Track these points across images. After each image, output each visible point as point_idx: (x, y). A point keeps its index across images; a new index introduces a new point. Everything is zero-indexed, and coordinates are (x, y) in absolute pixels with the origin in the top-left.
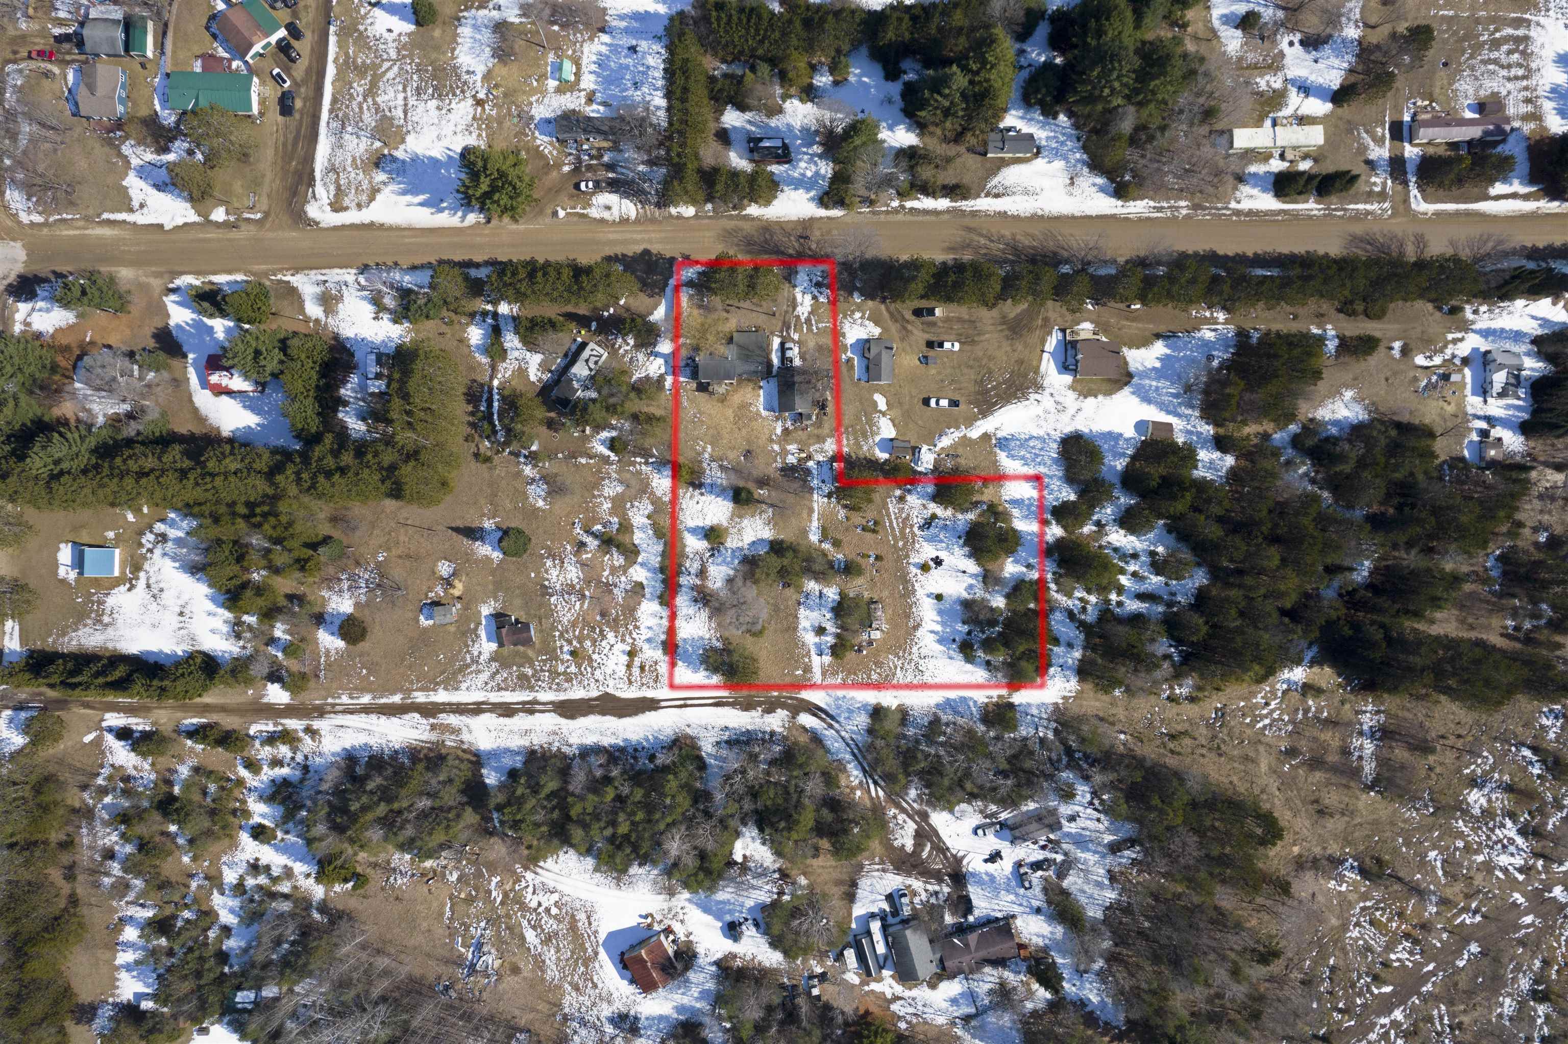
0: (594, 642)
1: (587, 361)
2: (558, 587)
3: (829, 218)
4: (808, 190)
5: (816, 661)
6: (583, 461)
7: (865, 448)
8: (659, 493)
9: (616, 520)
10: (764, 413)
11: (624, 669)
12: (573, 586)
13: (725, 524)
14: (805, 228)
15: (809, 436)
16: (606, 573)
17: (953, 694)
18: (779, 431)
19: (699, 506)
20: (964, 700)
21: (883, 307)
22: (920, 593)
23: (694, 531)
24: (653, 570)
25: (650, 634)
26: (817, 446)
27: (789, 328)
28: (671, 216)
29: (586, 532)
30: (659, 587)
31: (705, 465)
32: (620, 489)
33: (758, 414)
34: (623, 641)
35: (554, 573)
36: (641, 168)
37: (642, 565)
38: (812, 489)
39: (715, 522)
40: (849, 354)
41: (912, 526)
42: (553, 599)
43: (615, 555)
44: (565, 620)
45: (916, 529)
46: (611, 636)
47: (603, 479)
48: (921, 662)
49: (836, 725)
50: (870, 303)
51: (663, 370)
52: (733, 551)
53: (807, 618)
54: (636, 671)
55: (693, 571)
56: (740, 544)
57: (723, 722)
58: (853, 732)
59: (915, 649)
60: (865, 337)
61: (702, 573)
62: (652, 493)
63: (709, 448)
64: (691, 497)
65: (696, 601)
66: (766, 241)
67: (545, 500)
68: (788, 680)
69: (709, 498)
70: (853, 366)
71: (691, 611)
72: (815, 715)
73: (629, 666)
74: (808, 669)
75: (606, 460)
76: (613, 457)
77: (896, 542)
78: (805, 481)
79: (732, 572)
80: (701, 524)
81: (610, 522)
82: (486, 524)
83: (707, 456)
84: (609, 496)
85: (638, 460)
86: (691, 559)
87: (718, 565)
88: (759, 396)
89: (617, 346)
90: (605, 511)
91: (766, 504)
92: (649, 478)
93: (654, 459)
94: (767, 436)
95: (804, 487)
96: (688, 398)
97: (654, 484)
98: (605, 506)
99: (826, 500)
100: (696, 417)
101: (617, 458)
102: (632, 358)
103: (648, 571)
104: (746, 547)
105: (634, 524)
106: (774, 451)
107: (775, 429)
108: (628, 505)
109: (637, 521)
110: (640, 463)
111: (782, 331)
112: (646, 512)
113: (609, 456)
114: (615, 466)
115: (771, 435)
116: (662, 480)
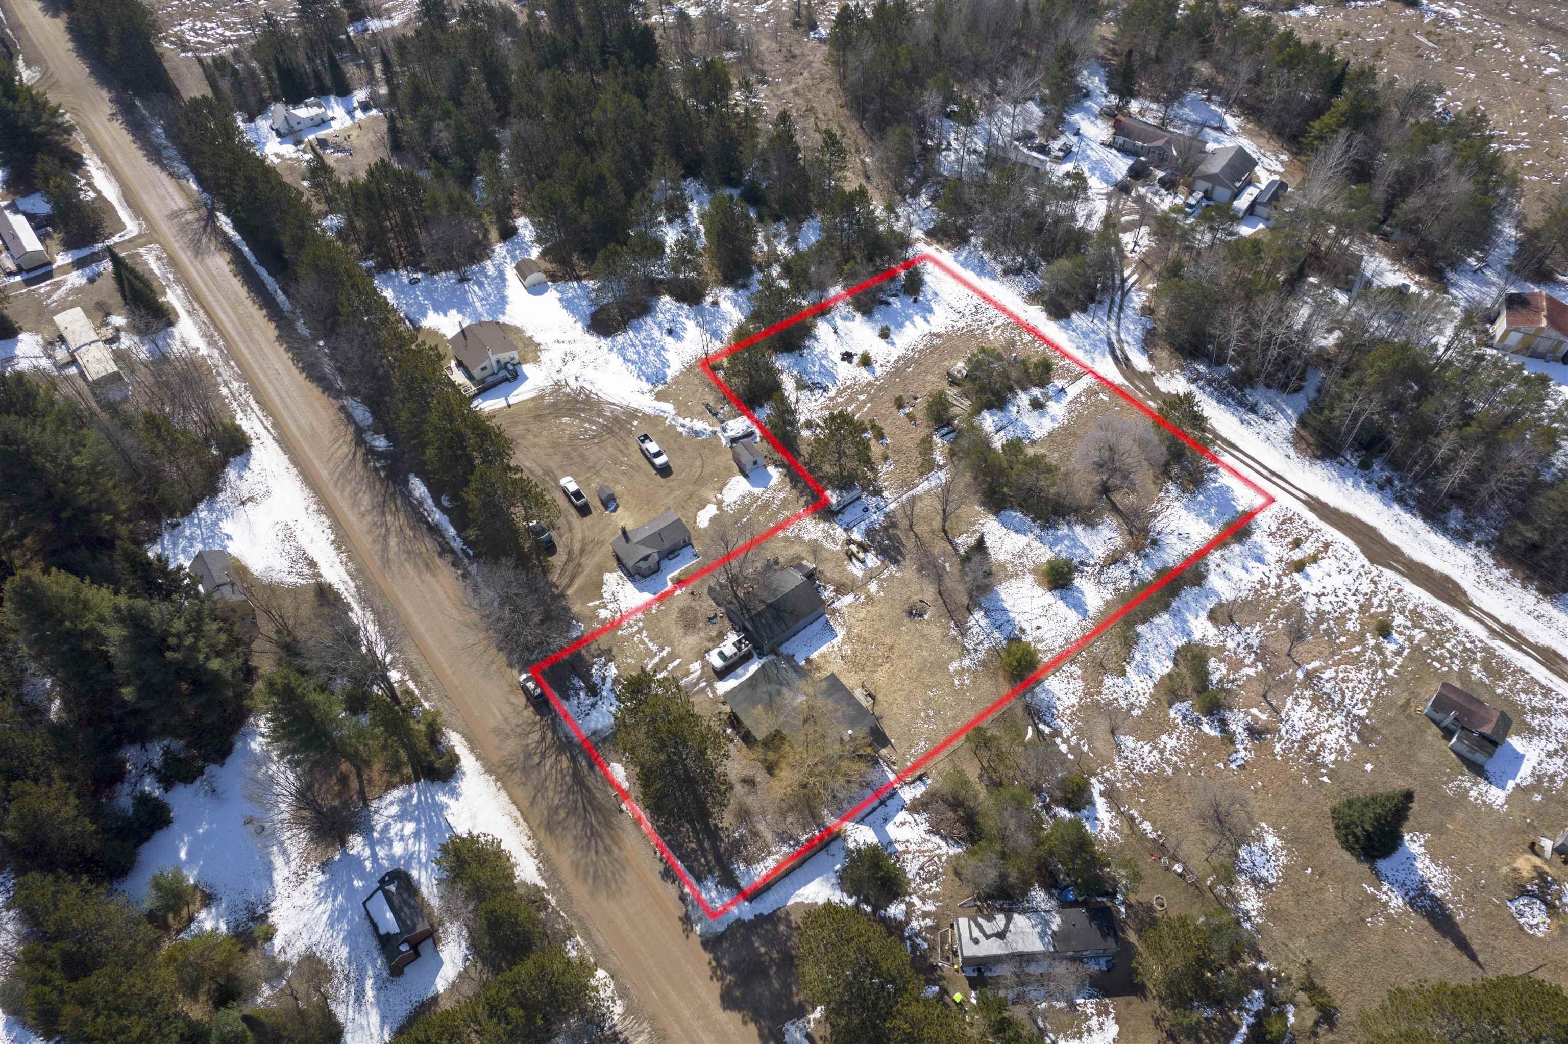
0: (1342, 620)
1: (1001, 935)
2: (1339, 719)
3: (472, 749)
4: (440, 808)
5: (1073, 391)
6: (1147, 826)
7: (782, 495)
8: (1079, 684)
9: (1172, 713)
10: (841, 633)
11: (1323, 563)
12: (1315, 700)
13: (1029, 578)
14: (511, 769)
15: (822, 561)
16: (1251, 672)
17: (970, 276)
18: (849, 599)
19: (1041, 622)
20: (964, 265)
21: (570, 592)
22: (895, 353)
23: (1079, 606)
24: (1176, 614)
25: (1251, 564)
26: (828, 545)
27: (691, 685)
28: (629, 1010)
29: (1232, 742)
30: (1189, 594)
31: (981, 655)
32: (1129, 742)
33: (848, 638)
34: (1296, 588)
35: (1331, 739)
37: (1188, 635)
38: (887, 516)
39: (1039, 591)
40: (669, 588)
41: (831, 399)
42: (1363, 713)
43: (1215, 678)
44: (1363, 675)
45: (832, 393)
46: (1311, 605)
47: (1140, 776)
48: (967, 313)
49: (1114, 338)
50: (575, 610)
51: (903, 816)
52: (1052, 545)
53: (1039, 425)
54: (1308, 548)
55: (1126, 571)
56: (1036, 544)
57: (1243, 429)
58: (1102, 322)
59: (961, 324)
60: (629, 586)
61: (1114, 559)
62: (1087, 693)
63: (954, 666)
64: (1041, 641)
65: (1154, 543)
66: (573, 811)
67: (1260, 838)
68: (1123, 402)
69: (1021, 620)
70: (684, 573)
71: (1172, 539)
72: (1127, 359)
73: (1314, 559)
74: (1090, 392)
75: (1110, 794)
76: (1097, 788)
77: (864, 403)
78: (886, 529)
79: (1078, 529)
80: (1060, 603)
81: (1184, 718)
82: (1397, 901)
83: (967, 662)
84: (1155, 748)
85: (1064, 748)
86: (1114, 583)
87: (1087, 550)
88: (823, 656)
89: (929, 922)
90: (1178, 739)
91: (956, 550)
92: (1073, 713)
93: (1041, 726)
94: (869, 608)
95: (894, 525)
96: (910, 747)
97: (1074, 700)
98: (1172, 743)
99: (886, 494)
100: (928, 716)
101: (1093, 780)
102: (926, 880)
103: (1186, 621)
104: (1031, 536)
105: (1151, 685)
106: (881, 587)
107: (850, 606)
108: (1136, 712)
109: (1143, 685)
110: (1066, 741)
111: (703, 690)
112: (1120, 681)
113: (1102, 794)
114: (1107, 774)
115: (863, 604)
116: (1057, 693)
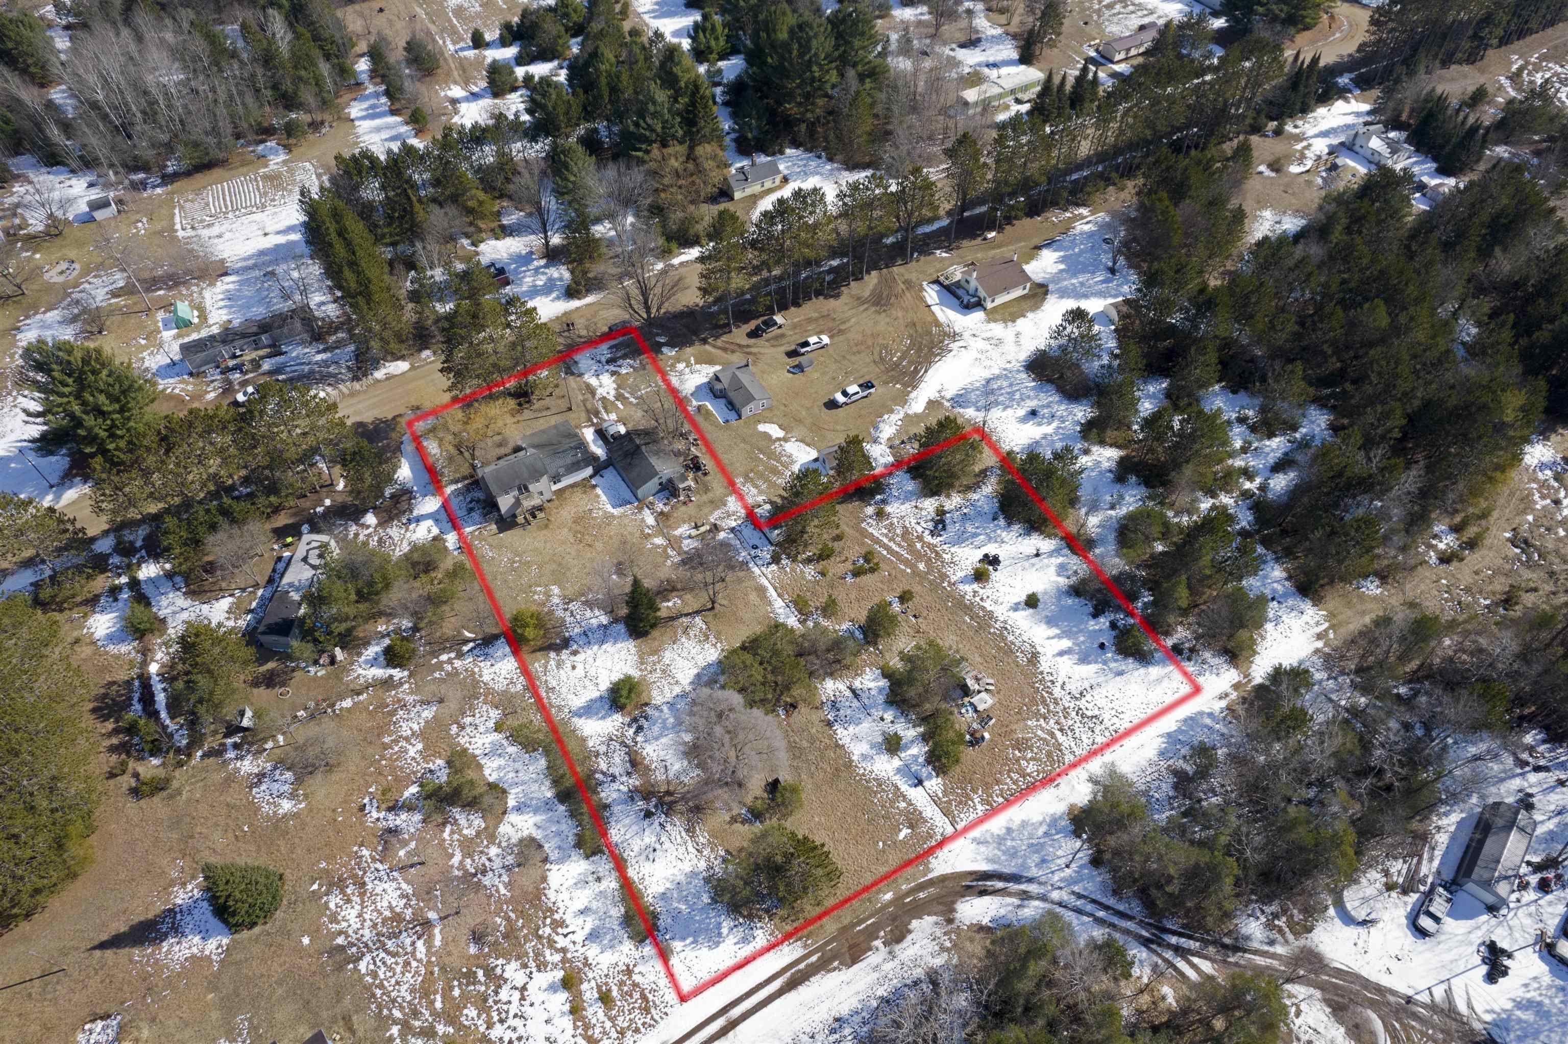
0: (482, 1004)
1: (305, 560)
2: (367, 934)
3: (587, 305)
4: (549, 294)
5: (918, 796)
6: (347, 703)
8: (500, 686)
9: (440, 762)
10: (616, 512)
11: (567, 1023)
12: (397, 917)
13: (635, 673)
15: (699, 507)
16: (456, 861)
17: (1169, 723)
18: (650, 520)
19: (580, 671)
20: (1191, 721)
21: (707, 347)
22: (1001, 612)
23: (588, 710)
24: (547, 806)
25: (590, 923)
26: (717, 514)
27: (597, 413)
28: (378, 381)
29: (390, 809)
30: (569, 829)
31: (560, 613)
32: (428, 713)
33: (609, 517)
34: (542, 966)
35: (351, 913)
36: (319, 357)
37: (518, 809)
39: (617, 678)
40: (695, 403)
41: (920, 538)
42: (362, 966)
43: (462, 820)
44: (404, 992)
45: (928, 538)
46: (513, 972)
47: (393, 713)
48: (1082, 703)
49: (1033, 888)
50: (689, 350)
51: (435, 532)
52: (671, 705)
53: (856, 738)
54: (595, 1012)
55: (616, 771)
56: (677, 690)
57: (823, 1014)
58: (1071, 882)
59: (1057, 692)
60: (705, 380)
61: (635, 763)
62: (489, 691)
63: (555, 590)
64: (559, 665)
65: (648, 815)
67: (293, 796)
68: (894, 860)
69: (586, 654)
70: (708, 413)
71: (649, 838)
72: (983, 893)
73: (576, 1010)
74: (914, 819)
75: (387, 683)
76: (398, 674)
77: (913, 567)
78: (727, 560)
79: (687, 738)
80: (597, 694)
81: (431, 771)
82: (180, 897)
83: (556, 600)
84: (413, 734)
85: (444, 657)
86: (606, 754)
87: (657, 739)
88: (598, 496)
89: (351, 536)
90: (413, 759)
91: (686, 615)
92: (474, 673)
93: (471, 645)
94: (637, 535)
95: (732, 568)
96: (492, 546)
97: (486, 678)
98: (412, 752)
99: (774, 567)
100: (514, 562)
101: (406, 673)
102: (380, 539)
103: (536, 811)
104: (688, 688)
105: (477, 752)
106: (658, 547)
107: (643, 520)
108: (454, 729)
109: (479, 745)
110: (450, 661)
111: (590, 420)
112: (491, 724)
113: (391, 677)
114: (406, 686)
115: (642, 531)
116: (497, 667)
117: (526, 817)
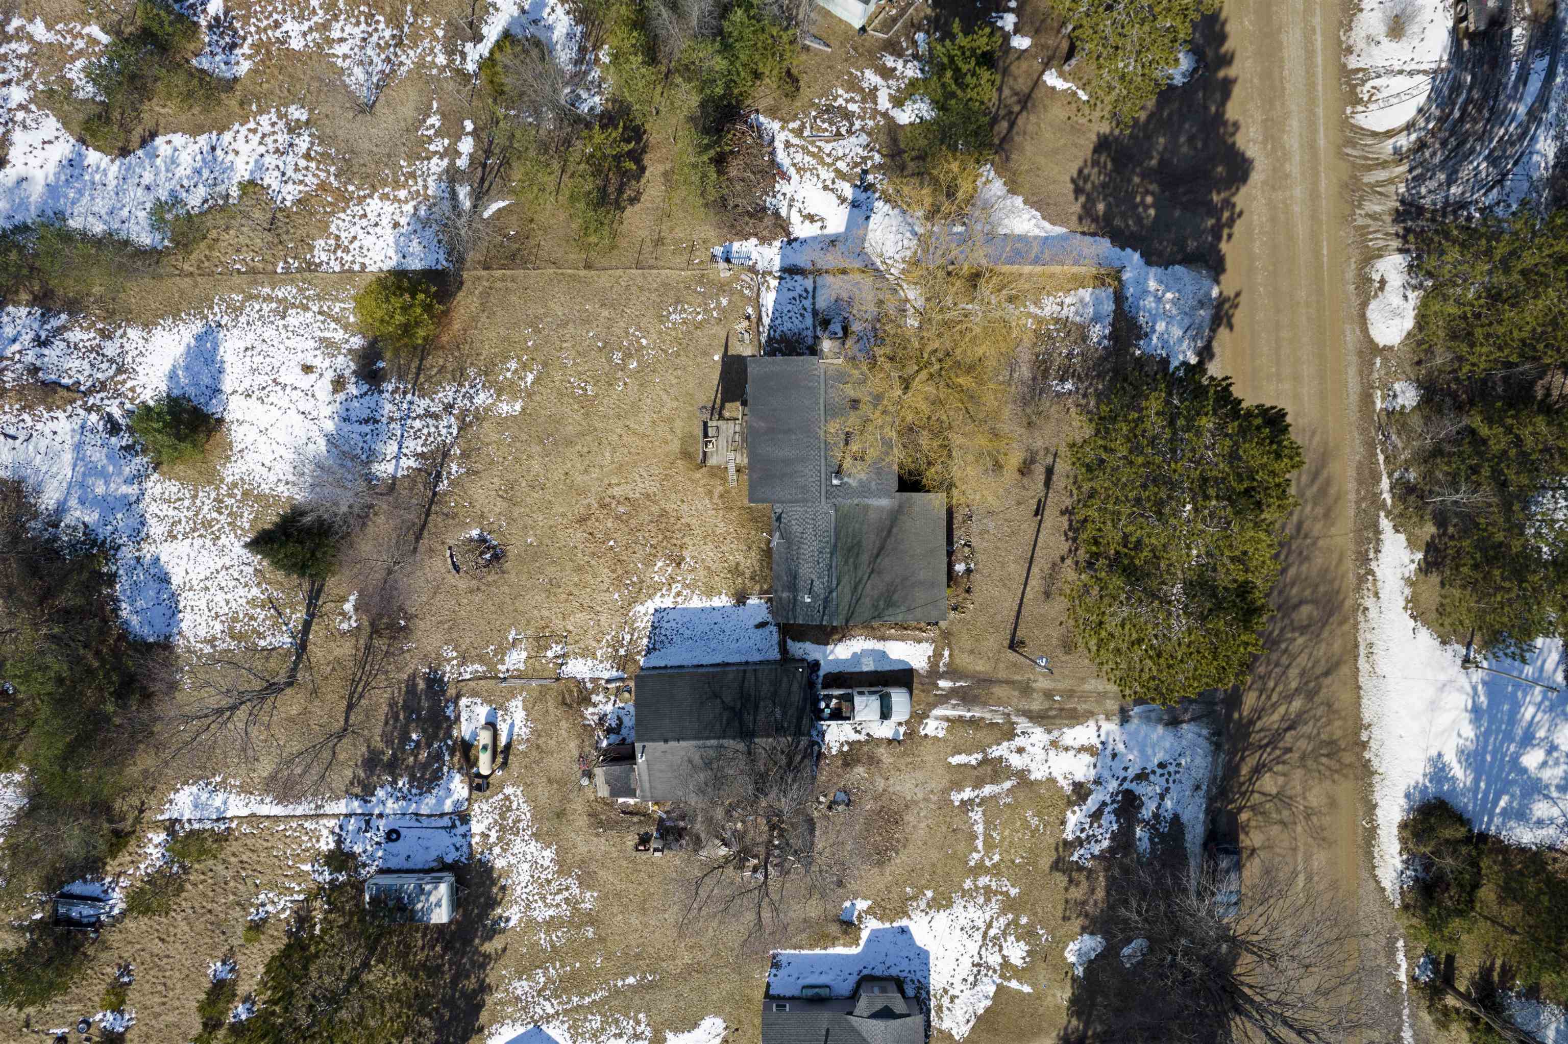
3: (1371, 833)
4: (1471, 758)
7: (521, 987)
8: (341, 224)
9: (245, 66)
10: (644, 612)
13: (232, 472)
14: (1332, 748)
15: (558, 782)
18: (578, 668)
19: (292, 375)
23: (202, 355)
26: (523, 810)
27: (965, 697)
28: (1370, 257)
31: (447, 393)
32: (357, 80)
33: (640, 592)
37: (73, 164)
38: (366, 792)
39: (240, 435)
40: (871, 925)
47: (395, 20)
50: (1063, 995)
51: (801, 230)
52: (130, 505)
55: (52, 354)
56: (156, 529)
60: (936, 982)
62: (343, 199)
63: (508, 408)
64: (327, 345)
66: (1287, 608)
70: (825, 939)
76: (475, 53)
78: (393, 767)
79: (49, 499)
80: (227, 385)
81: (233, 46)
83: (482, 399)
84: (330, 42)
85: (466, 146)
86: (97, 350)
87: (78, 447)
88: (710, 592)
89: (889, 61)
90: (277, 25)
91: (307, 625)
92: (397, 185)
93: (466, 204)
94: (558, 624)
95: (372, 762)
96: (699, 326)
97: (374, 205)
98: (291, 27)
99: (327, 844)
100: (627, 356)
101: (471, 67)
102: (848, 116)
103: (52, 189)
104: (148, 550)
105: (227, 136)
106: (502, 651)
107: (586, 653)
108: (297, 113)
109: (240, 145)
110: (452, 152)
111: (952, 673)
112: (271, 180)
113: (478, 38)
114: (441, 59)
115: (562, 639)
116: (389, 235)
117: (51, 168)
